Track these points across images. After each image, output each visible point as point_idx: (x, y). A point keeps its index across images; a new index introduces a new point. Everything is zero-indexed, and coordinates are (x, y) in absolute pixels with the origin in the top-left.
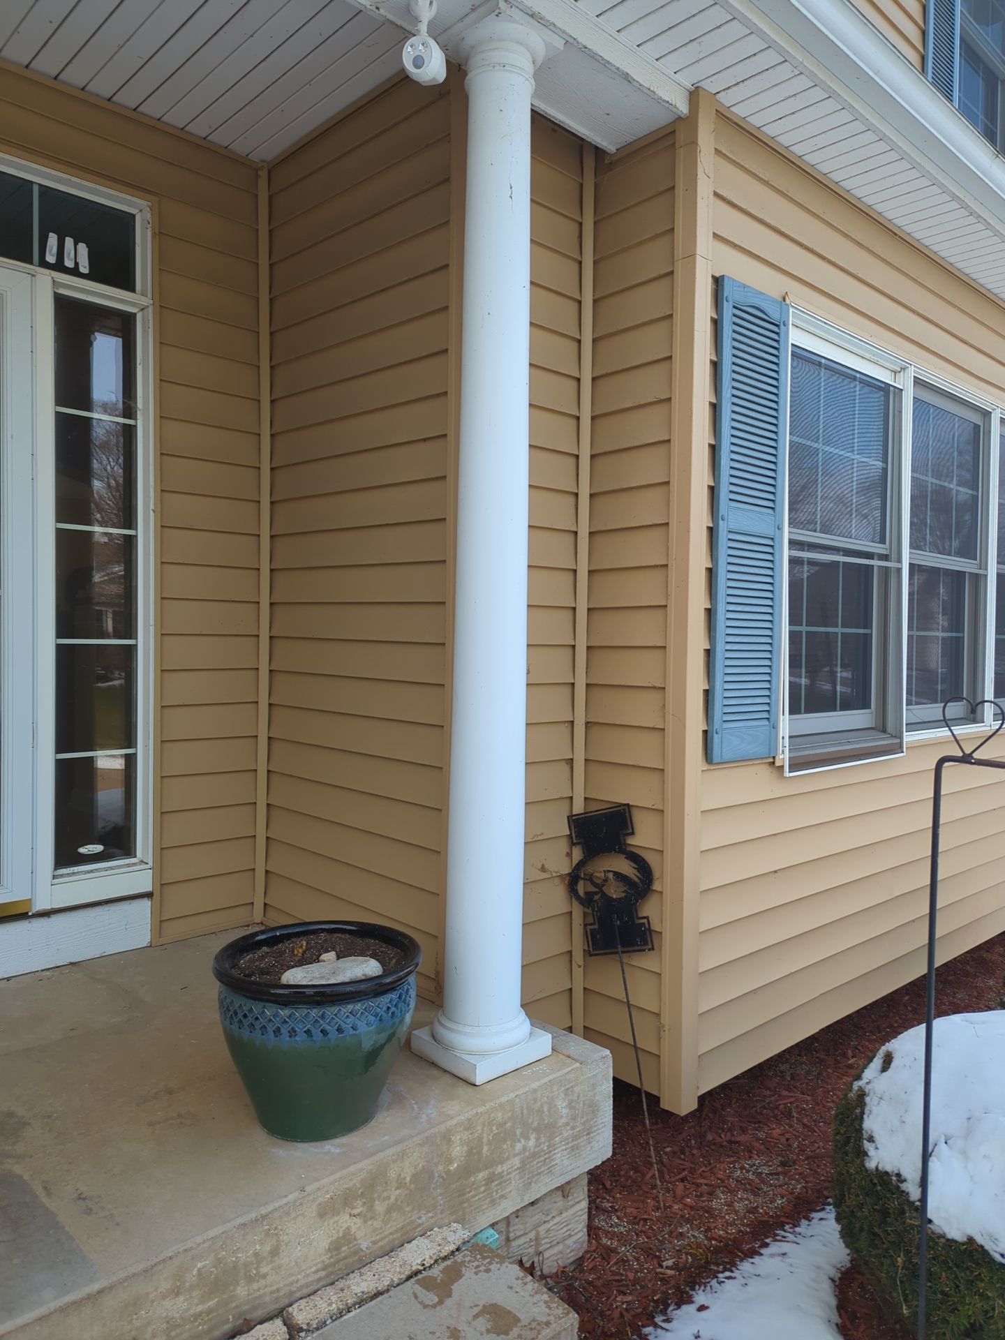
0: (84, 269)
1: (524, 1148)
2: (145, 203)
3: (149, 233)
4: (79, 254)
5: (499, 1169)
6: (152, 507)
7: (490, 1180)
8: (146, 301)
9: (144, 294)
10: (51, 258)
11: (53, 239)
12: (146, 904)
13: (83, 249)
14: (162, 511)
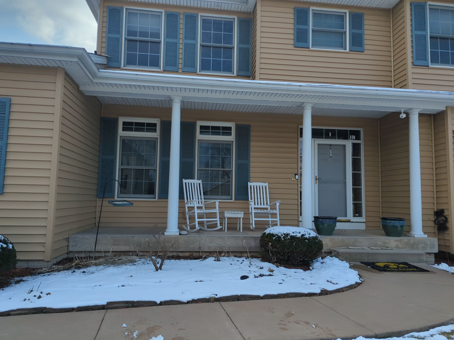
0: (354, 139)
1: (422, 245)
2: (362, 129)
3: (363, 132)
4: (354, 137)
5: (418, 246)
6: (364, 168)
7: (417, 247)
8: (363, 141)
9: (362, 140)
10: (351, 138)
11: (351, 136)
12: (364, 224)
13: (354, 136)
14: (365, 169)
